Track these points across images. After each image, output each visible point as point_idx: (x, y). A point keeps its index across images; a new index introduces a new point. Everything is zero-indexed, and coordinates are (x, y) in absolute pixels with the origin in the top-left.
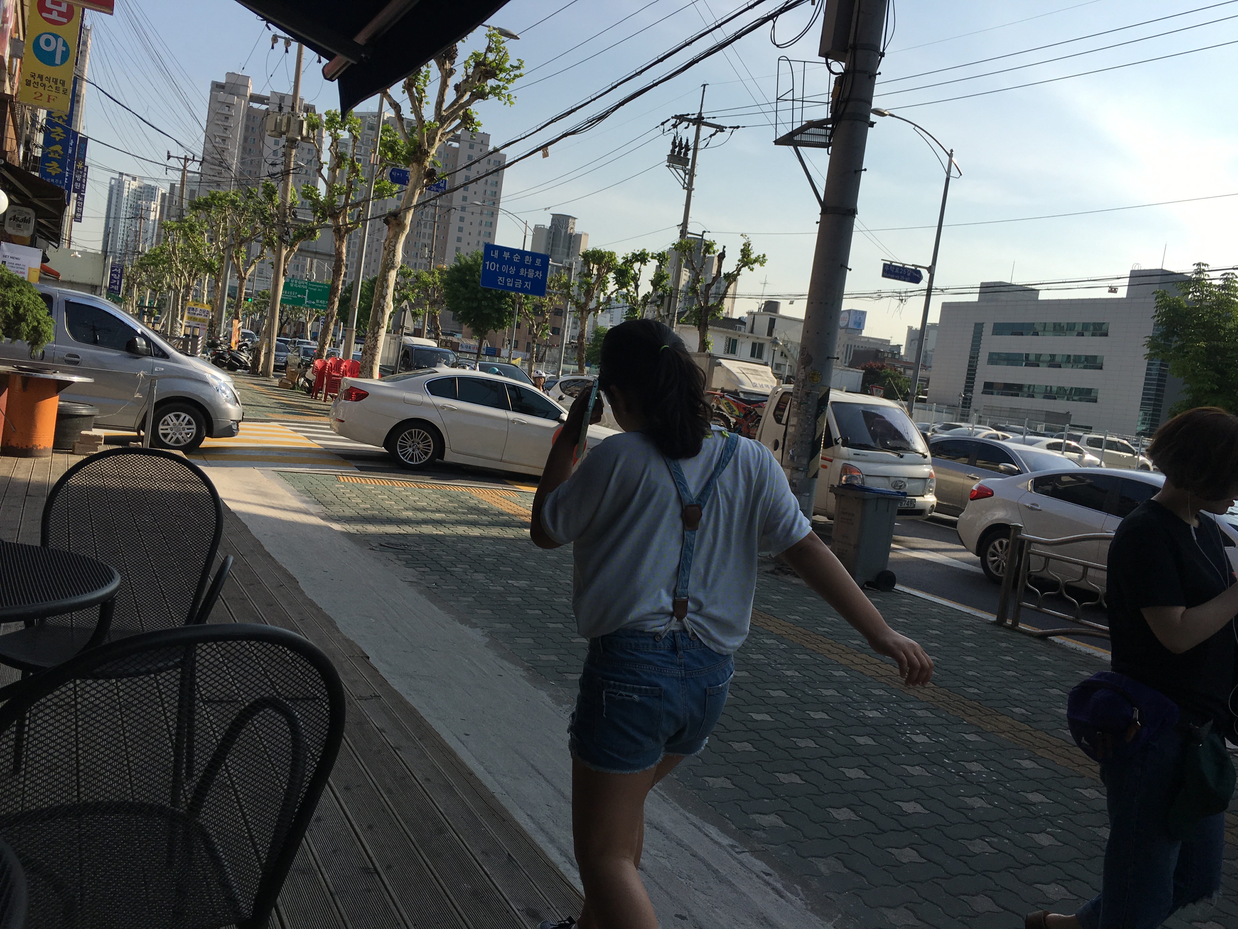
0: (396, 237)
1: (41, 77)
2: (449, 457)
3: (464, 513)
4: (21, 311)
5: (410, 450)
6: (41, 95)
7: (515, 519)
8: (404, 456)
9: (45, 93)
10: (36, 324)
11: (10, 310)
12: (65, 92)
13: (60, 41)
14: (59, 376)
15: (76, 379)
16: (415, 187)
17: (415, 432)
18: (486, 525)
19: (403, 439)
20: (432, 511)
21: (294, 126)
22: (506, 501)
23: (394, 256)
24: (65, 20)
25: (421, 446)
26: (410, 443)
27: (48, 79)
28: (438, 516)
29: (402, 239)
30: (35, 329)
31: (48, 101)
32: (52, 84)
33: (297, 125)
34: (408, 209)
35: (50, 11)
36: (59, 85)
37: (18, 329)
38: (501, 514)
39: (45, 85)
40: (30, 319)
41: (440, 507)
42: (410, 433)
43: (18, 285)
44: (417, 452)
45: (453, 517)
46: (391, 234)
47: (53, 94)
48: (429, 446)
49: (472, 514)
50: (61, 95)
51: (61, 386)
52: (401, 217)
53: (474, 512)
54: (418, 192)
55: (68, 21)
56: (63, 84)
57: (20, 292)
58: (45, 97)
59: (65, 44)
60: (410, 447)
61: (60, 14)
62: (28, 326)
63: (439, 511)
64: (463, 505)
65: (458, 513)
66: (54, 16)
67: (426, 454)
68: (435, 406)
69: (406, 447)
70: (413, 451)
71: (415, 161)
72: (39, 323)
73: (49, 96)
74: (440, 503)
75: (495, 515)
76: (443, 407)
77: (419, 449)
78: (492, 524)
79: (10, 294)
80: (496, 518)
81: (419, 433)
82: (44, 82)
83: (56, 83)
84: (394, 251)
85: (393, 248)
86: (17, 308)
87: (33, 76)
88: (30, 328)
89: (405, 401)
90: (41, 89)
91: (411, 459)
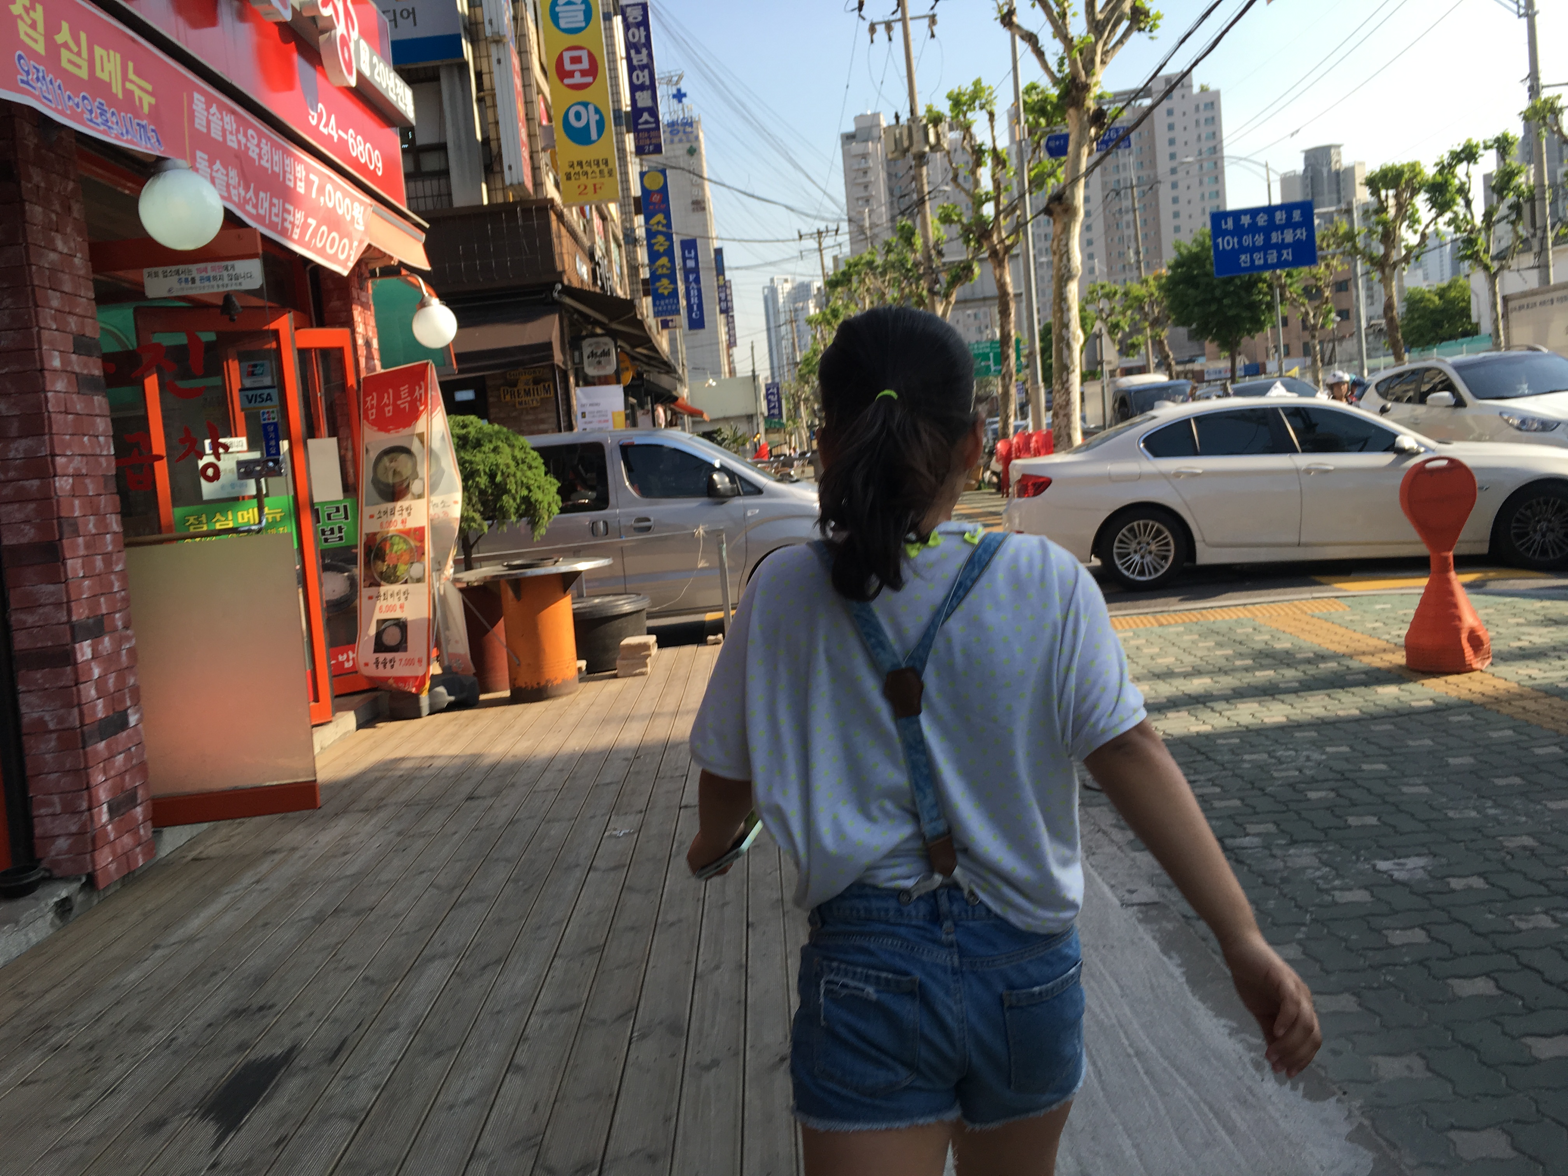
0: (1066, 230)
1: (580, 164)
2: (1205, 556)
3: (1247, 669)
4: (499, 478)
5: (1137, 558)
6: (586, 187)
7: (1354, 664)
8: (1128, 569)
9: (590, 183)
10: (525, 492)
11: (483, 481)
12: (611, 173)
13: (591, 108)
14: (564, 567)
15: (582, 566)
16: (1079, 146)
17: (1139, 526)
18: (1295, 691)
19: (1121, 541)
20: (1186, 675)
21: (917, 136)
22: (1326, 625)
23: (1069, 260)
24: (589, 79)
25: (1153, 547)
26: (1134, 546)
27: (589, 164)
28: (1198, 685)
29: (1076, 230)
30: (526, 500)
31: (595, 192)
32: (595, 168)
33: (921, 133)
34: (1074, 181)
35: (571, 74)
36: (602, 167)
37: (502, 507)
38: (1321, 657)
39: (586, 173)
40: (512, 487)
41: (1198, 662)
42: (1131, 530)
43: (490, 442)
44: (1148, 559)
45: (1227, 682)
46: (1059, 227)
47: (598, 180)
48: (1167, 544)
49: (1262, 667)
50: (607, 180)
51: (568, 580)
52: (1067, 199)
53: (1268, 661)
54: (1085, 150)
55: (594, 79)
56: (606, 163)
57: (495, 450)
58: (590, 188)
59: (597, 111)
60: (1136, 552)
61: (584, 73)
62: (514, 499)
63: (1197, 672)
64: (1243, 649)
65: (1234, 670)
66: (578, 79)
67: (1165, 558)
68: (1164, 476)
69: (1129, 554)
70: (1142, 557)
71: (1071, 106)
72: (530, 491)
73: (595, 185)
74: (1200, 654)
75: (1309, 661)
76: (1177, 475)
77: (1150, 553)
78: (1308, 686)
79: (479, 457)
80: (1312, 670)
81: (1146, 526)
82: (586, 168)
83: (598, 164)
84: (1067, 252)
85: (1064, 250)
86: (492, 476)
87: (572, 166)
88: (518, 501)
89: (1112, 479)
90: (583, 179)
91: (1142, 573)
